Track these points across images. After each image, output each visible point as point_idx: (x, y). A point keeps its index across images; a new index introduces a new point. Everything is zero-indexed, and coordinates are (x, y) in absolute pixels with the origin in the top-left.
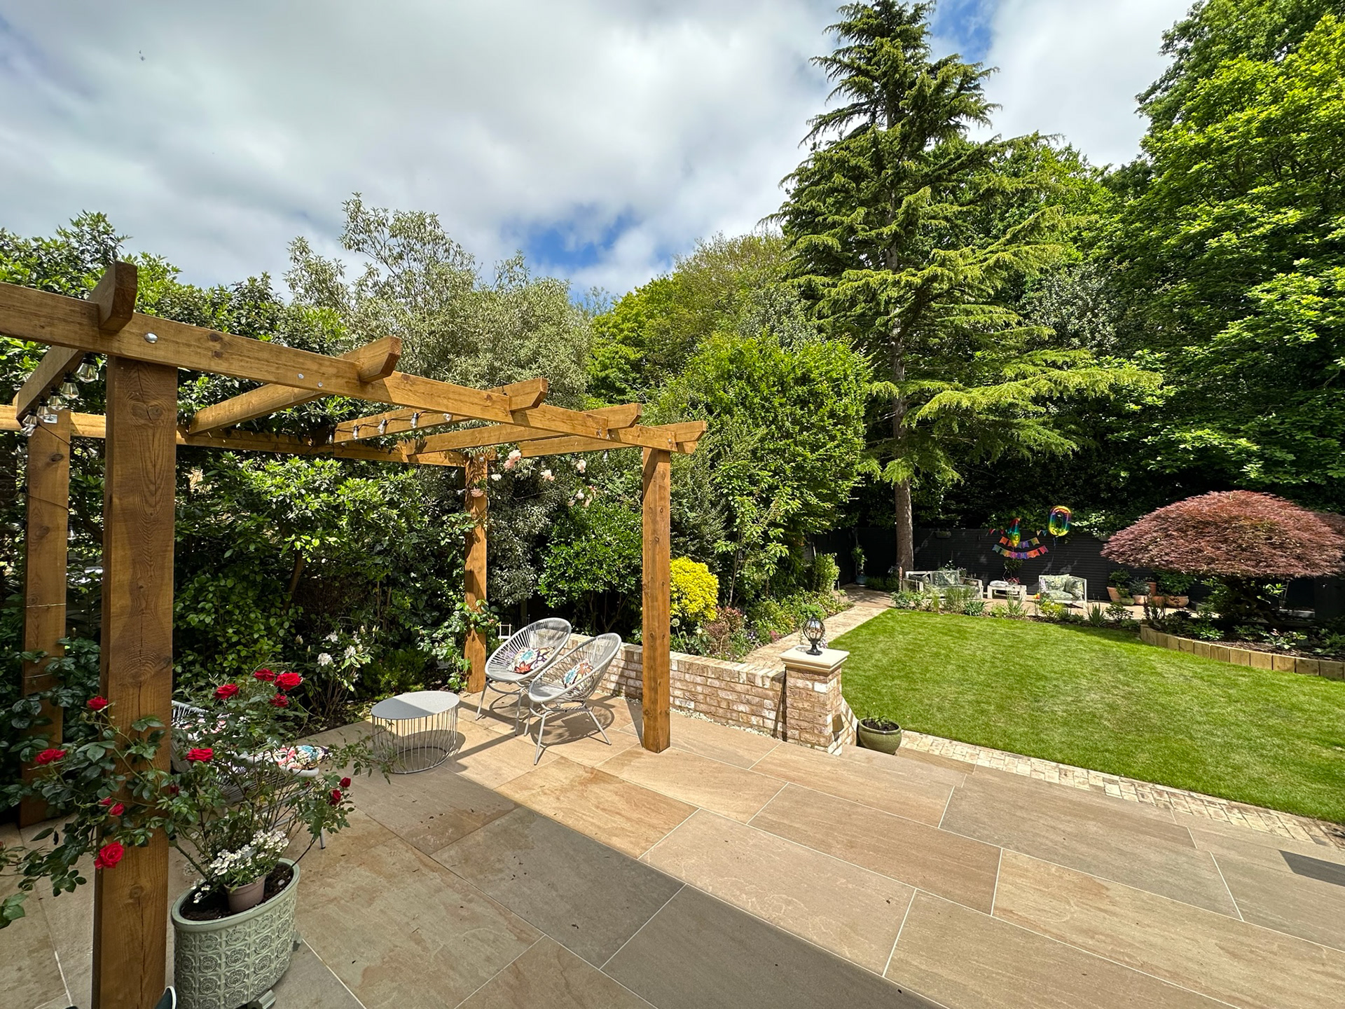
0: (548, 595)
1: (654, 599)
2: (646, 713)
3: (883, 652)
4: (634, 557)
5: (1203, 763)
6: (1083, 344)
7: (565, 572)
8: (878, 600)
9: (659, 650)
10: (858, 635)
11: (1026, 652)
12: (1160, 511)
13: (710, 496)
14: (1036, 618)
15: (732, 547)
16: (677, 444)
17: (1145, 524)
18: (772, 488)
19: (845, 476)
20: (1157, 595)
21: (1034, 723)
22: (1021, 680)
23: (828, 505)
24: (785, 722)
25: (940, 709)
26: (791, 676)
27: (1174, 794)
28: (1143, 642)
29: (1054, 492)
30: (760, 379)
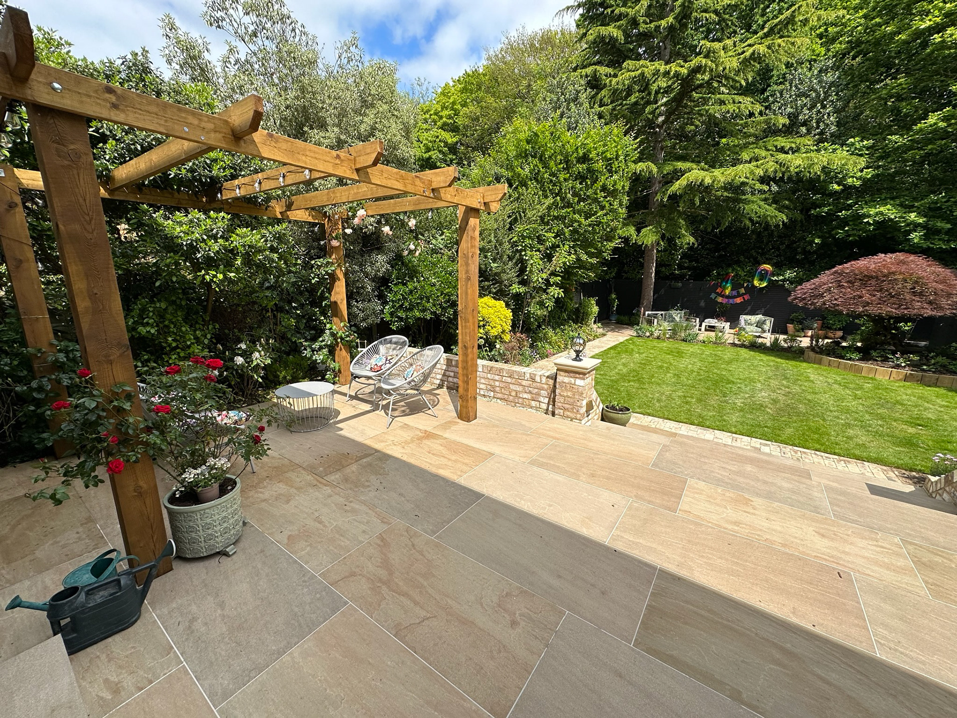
0: (391, 321)
1: (467, 321)
2: (461, 397)
3: (624, 365)
4: (452, 295)
5: (828, 435)
6: (809, 132)
7: (402, 305)
8: (623, 331)
9: (470, 356)
10: (607, 354)
11: (722, 366)
12: (838, 268)
13: (509, 252)
14: (734, 345)
15: (522, 289)
16: (485, 203)
17: (825, 278)
18: (554, 247)
19: (609, 238)
20: (821, 330)
21: (720, 410)
22: (716, 383)
23: (594, 261)
24: (554, 405)
25: (658, 401)
26: (560, 375)
27: (804, 453)
28: (805, 361)
29: (762, 254)
30: (550, 157)
